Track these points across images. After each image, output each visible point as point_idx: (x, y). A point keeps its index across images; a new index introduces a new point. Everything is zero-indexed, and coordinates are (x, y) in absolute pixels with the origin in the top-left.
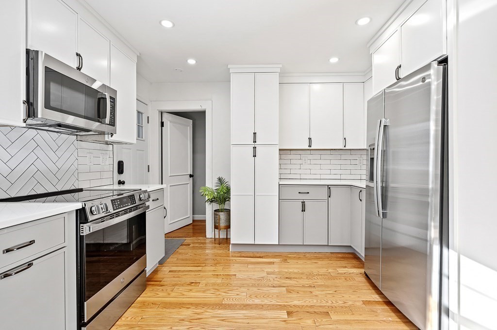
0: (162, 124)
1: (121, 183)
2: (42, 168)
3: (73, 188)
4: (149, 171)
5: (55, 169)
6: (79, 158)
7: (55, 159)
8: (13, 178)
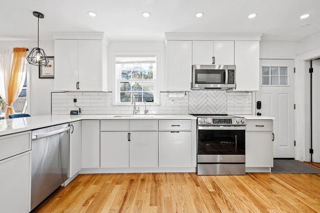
0: (311, 70)
1: (259, 114)
2: (209, 104)
3: (224, 114)
4: (295, 108)
5: (215, 105)
6: (227, 100)
7: (215, 101)
8: (199, 107)
